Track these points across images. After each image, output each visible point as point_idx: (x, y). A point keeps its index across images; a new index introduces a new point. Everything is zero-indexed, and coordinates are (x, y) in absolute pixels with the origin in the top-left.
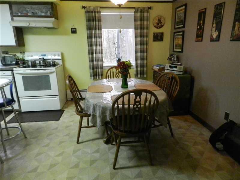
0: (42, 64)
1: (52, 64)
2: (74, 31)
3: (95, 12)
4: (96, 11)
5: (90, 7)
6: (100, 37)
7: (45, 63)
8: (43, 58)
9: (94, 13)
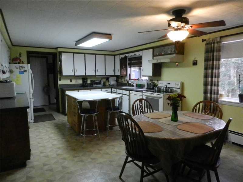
0: (164, 90)
1: (169, 91)
2: (195, 63)
3: (214, 43)
4: (216, 41)
5: (209, 39)
6: (217, 68)
7: (167, 91)
8: (167, 86)
9: (212, 44)
